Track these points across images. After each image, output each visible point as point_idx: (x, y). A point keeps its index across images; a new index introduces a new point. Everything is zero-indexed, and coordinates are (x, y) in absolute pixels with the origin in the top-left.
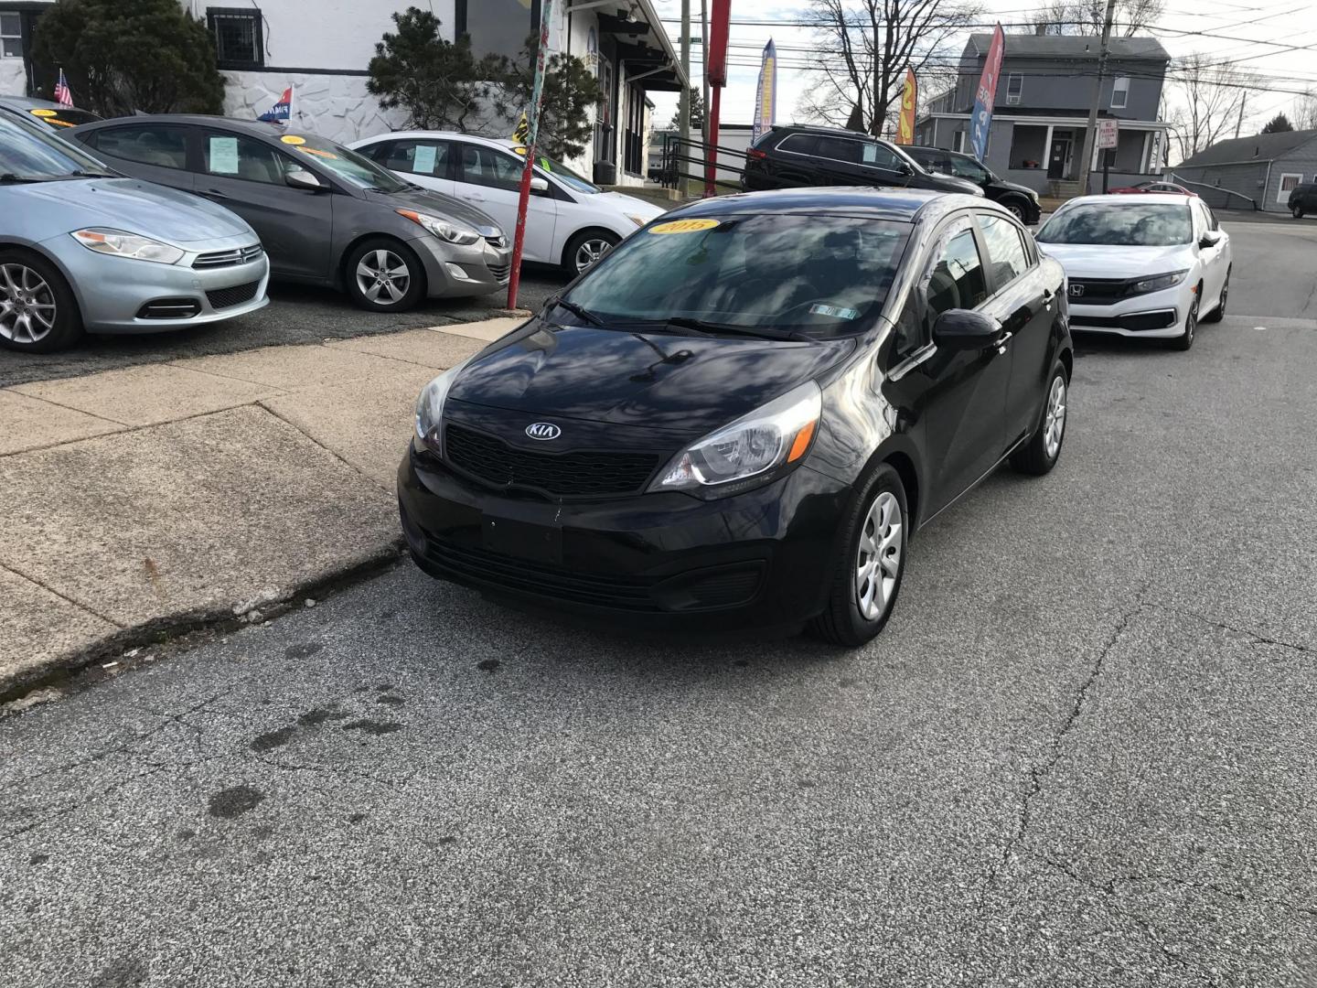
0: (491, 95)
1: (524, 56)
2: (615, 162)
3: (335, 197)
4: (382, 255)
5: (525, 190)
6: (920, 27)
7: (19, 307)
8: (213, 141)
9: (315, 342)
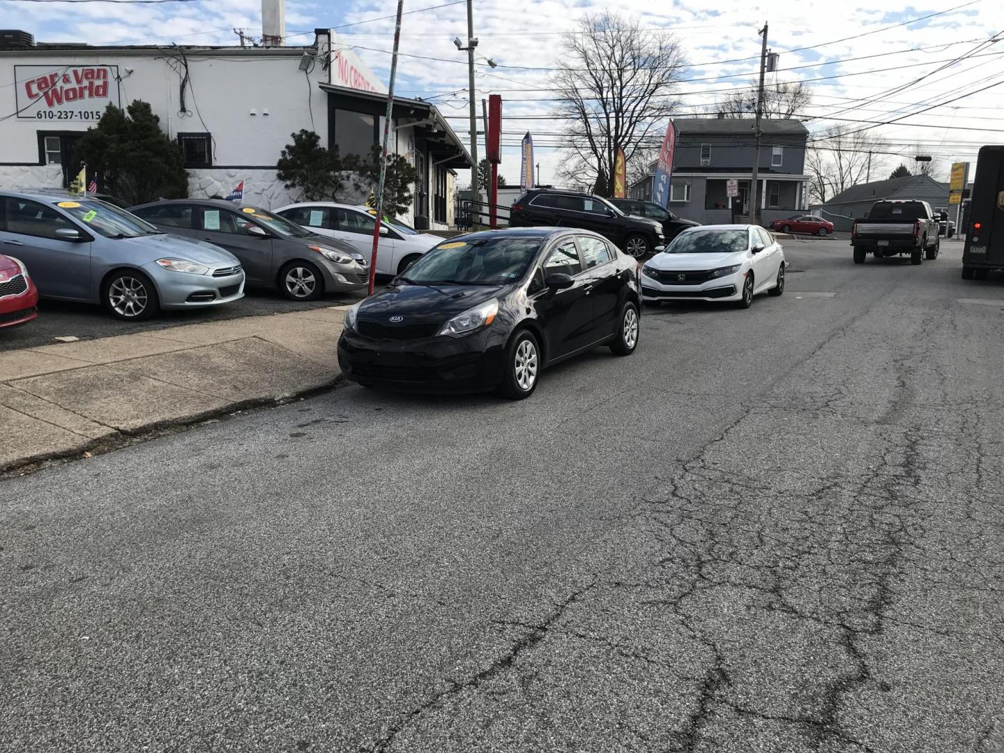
0: (351, 179)
1: (371, 156)
2: (428, 216)
3: (274, 240)
4: (300, 270)
5: (377, 234)
6: (637, 117)
7: (128, 298)
8: (206, 212)
9: (270, 315)
